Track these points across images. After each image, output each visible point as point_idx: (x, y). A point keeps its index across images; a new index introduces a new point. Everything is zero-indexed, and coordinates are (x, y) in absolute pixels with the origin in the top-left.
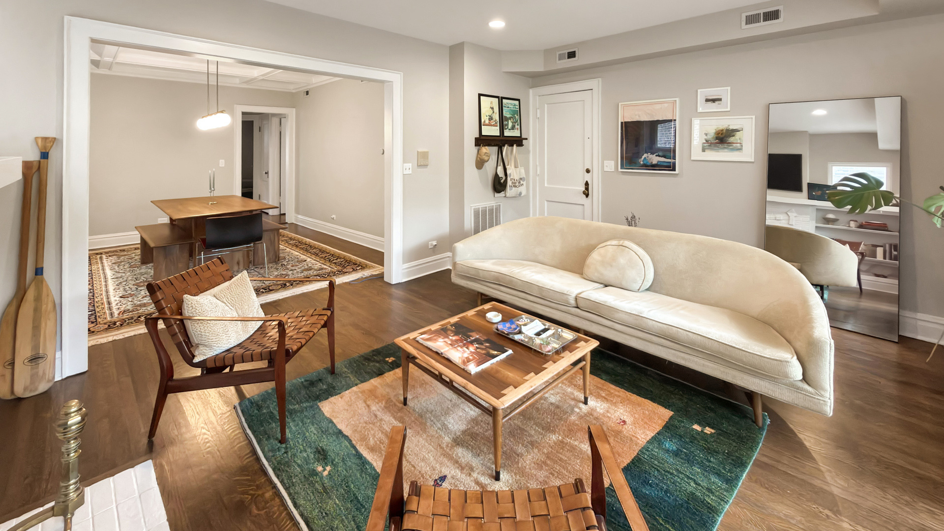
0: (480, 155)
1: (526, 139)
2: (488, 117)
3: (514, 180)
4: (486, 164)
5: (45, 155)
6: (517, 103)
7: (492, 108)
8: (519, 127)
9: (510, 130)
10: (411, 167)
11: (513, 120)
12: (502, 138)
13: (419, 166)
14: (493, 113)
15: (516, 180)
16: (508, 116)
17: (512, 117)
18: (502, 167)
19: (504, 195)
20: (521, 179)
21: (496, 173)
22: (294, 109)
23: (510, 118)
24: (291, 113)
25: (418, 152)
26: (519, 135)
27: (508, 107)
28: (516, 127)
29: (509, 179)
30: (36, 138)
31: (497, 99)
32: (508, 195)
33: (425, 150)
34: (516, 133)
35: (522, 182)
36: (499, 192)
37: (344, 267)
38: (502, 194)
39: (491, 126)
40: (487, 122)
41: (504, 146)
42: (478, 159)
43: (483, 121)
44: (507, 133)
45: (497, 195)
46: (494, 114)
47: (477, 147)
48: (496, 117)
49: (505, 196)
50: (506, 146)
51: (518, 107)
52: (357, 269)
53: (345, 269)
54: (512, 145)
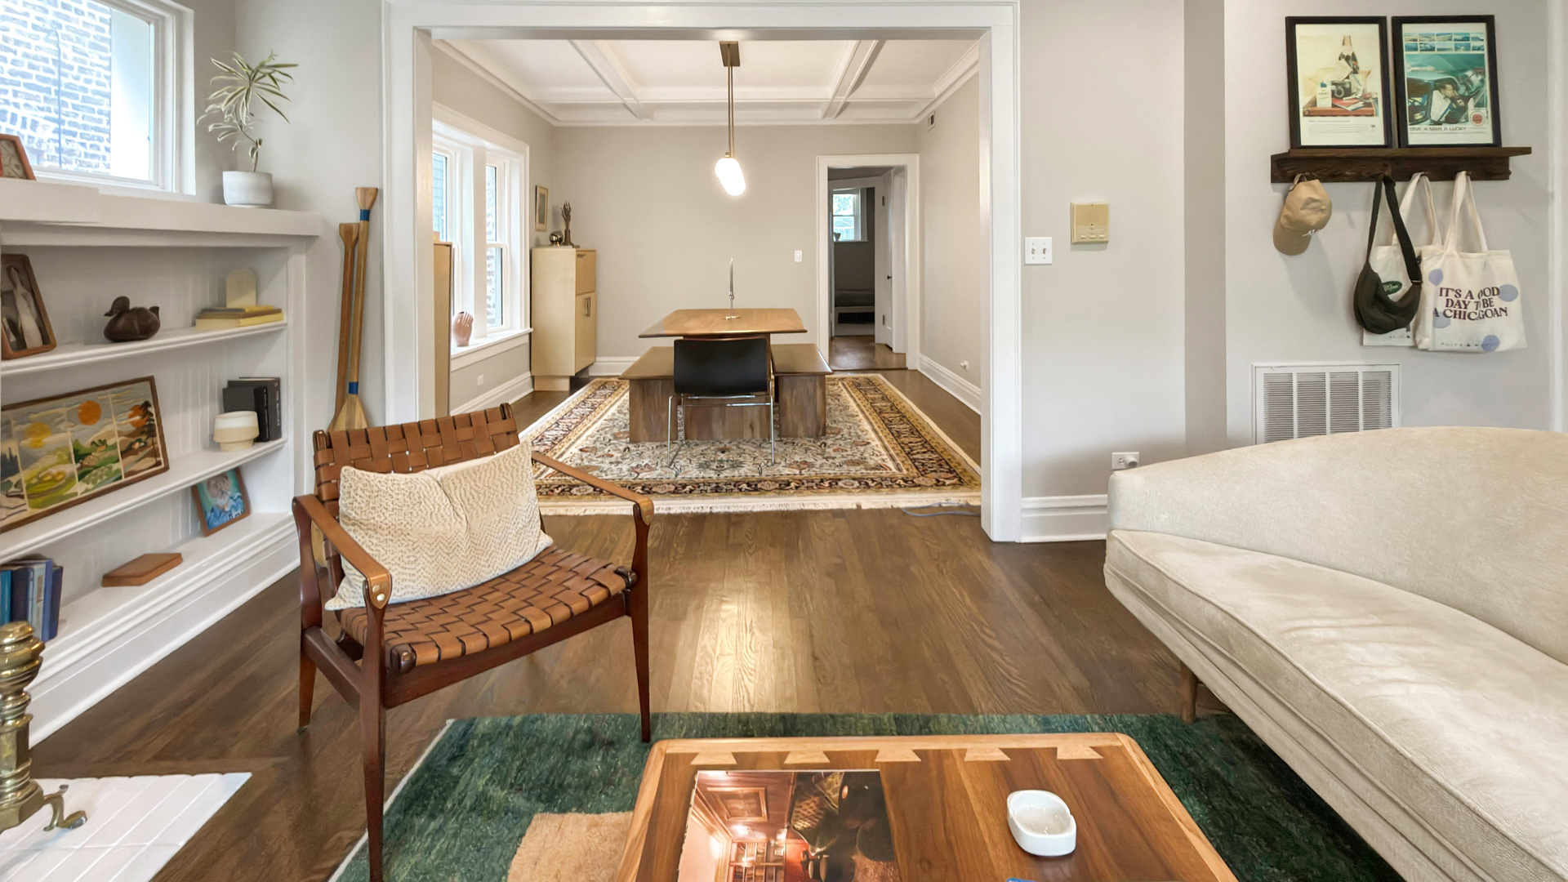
0: (1289, 209)
1: (1526, 151)
2: (1330, 88)
3: (1458, 293)
4: (1322, 238)
5: (366, 215)
6: (1480, 29)
7: (1351, 59)
8: (1486, 112)
9: (1438, 123)
10: (1049, 247)
11: (1456, 88)
12: (1395, 150)
13: (1079, 244)
14: (1355, 71)
15: (1464, 294)
16: (1429, 76)
17: (1450, 81)
18: (1398, 249)
19: (1409, 342)
20: (1495, 291)
21: (1367, 266)
22: (918, 156)
23: (1439, 85)
24: (912, 163)
25: (1072, 207)
26: (1488, 139)
27: (1432, 49)
28: (1471, 109)
29: (1429, 289)
30: (357, 189)
31: (1374, 29)
32: (1425, 342)
33: (1097, 200)
34: (1474, 133)
35: (1497, 302)
36: (1379, 328)
37: (924, 473)
38: (1399, 337)
39: (1346, 114)
40: (1325, 103)
41: (1408, 178)
42: (1283, 221)
43: (1303, 101)
44: (1419, 135)
45: (1369, 339)
46: (1359, 76)
47: (1282, 186)
48: (1371, 84)
49: (1415, 347)
50: (1416, 178)
51: (1484, 44)
52: (944, 484)
53: (921, 478)
54: (1451, 177)
